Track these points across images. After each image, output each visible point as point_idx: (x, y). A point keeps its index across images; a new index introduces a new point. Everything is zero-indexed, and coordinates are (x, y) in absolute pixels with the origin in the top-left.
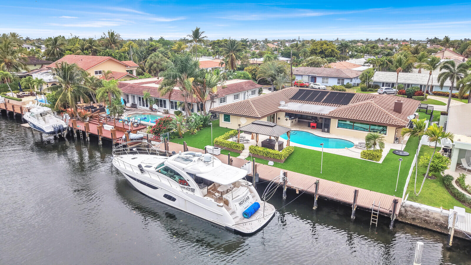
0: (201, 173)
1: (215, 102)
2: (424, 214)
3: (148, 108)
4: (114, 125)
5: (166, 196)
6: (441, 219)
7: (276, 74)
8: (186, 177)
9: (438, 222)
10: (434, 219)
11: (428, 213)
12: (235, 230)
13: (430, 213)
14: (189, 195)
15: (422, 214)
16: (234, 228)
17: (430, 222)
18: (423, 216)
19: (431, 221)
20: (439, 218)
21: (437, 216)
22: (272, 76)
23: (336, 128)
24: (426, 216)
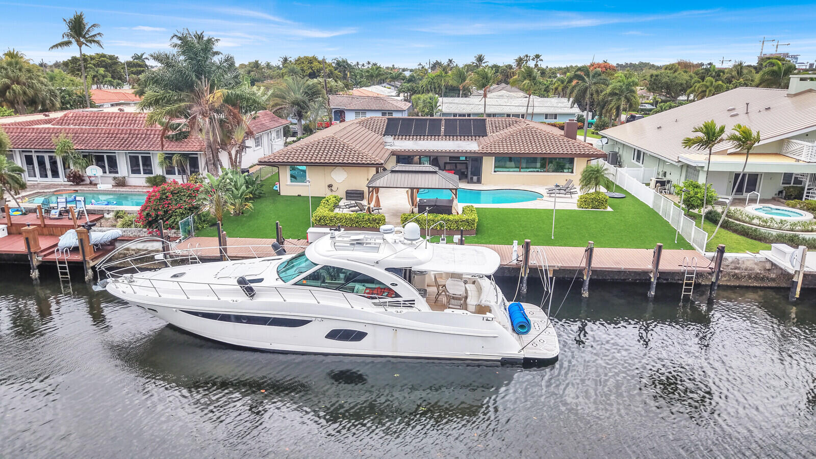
0: (421, 263)
1: (248, 147)
2: (732, 266)
3: (62, 180)
4: (6, 221)
5: (334, 335)
6: (756, 267)
7: (306, 99)
8: (388, 279)
9: (751, 274)
10: (746, 270)
11: (738, 264)
12: (525, 359)
13: (740, 262)
14: (405, 316)
15: (730, 267)
16: (522, 355)
17: (742, 276)
18: (732, 269)
19: (743, 274)
20: (754, 266)
21: (749, 264)
22: (298, 104)
23: (493, 173)
24: (736, 268)
